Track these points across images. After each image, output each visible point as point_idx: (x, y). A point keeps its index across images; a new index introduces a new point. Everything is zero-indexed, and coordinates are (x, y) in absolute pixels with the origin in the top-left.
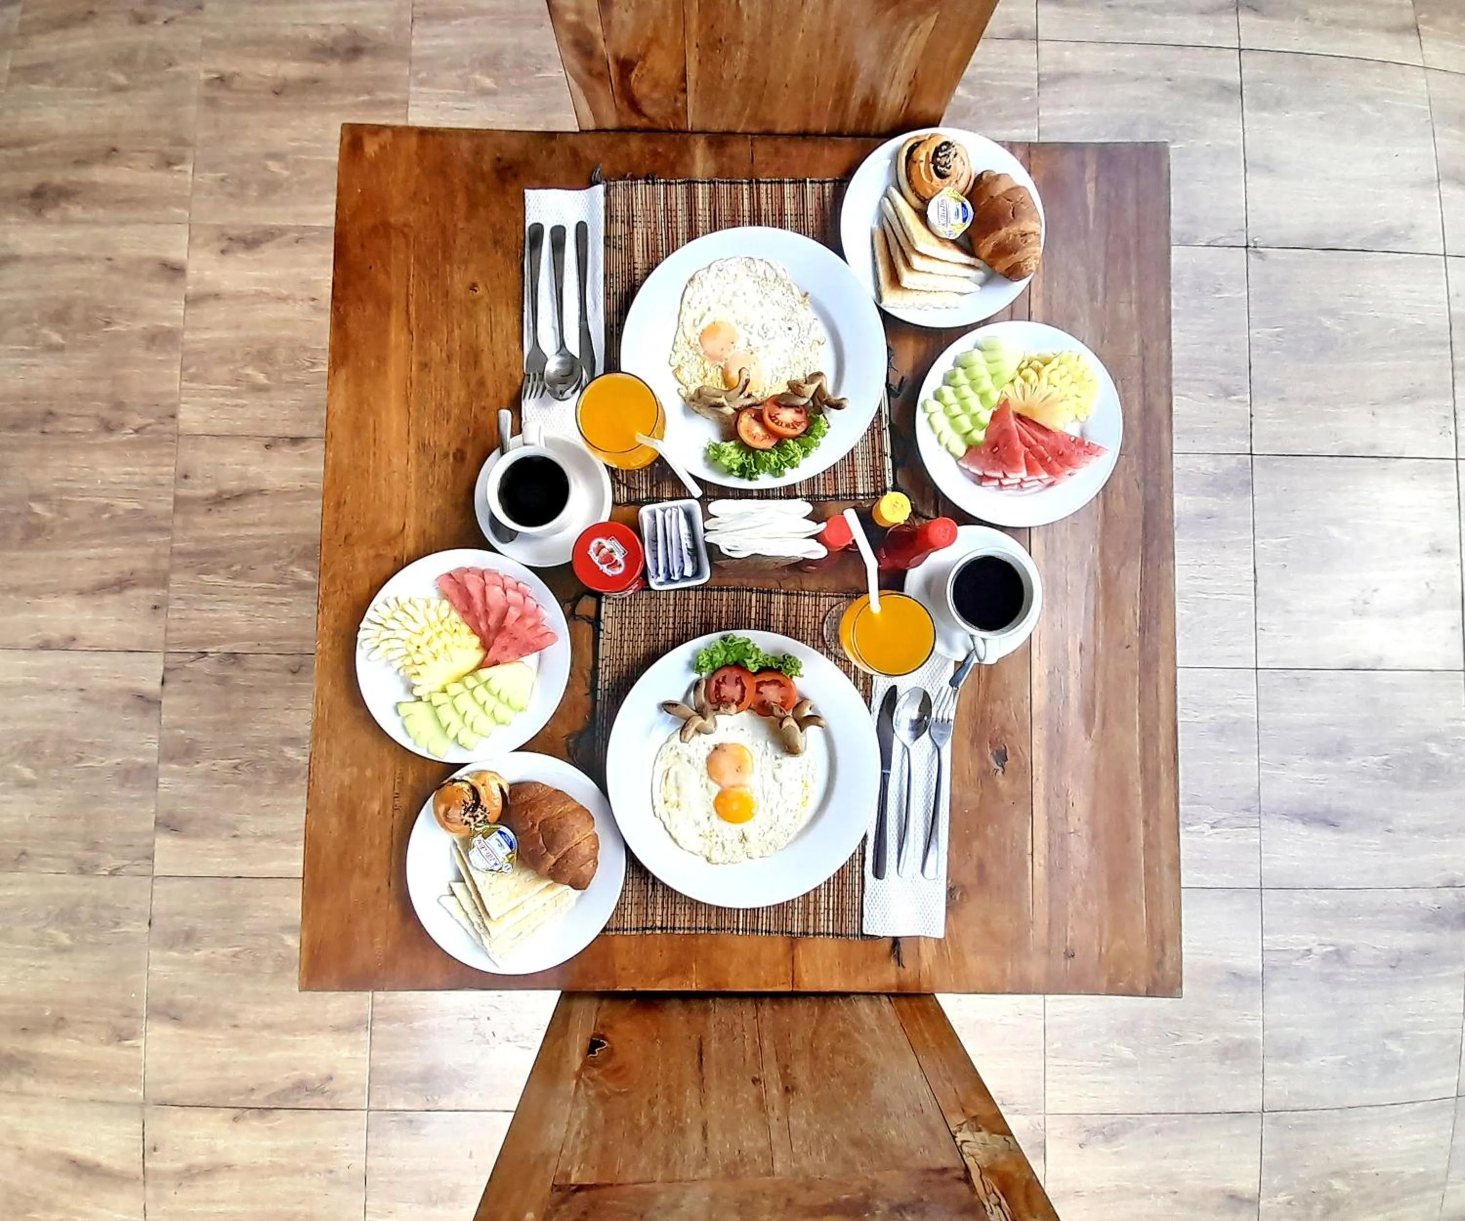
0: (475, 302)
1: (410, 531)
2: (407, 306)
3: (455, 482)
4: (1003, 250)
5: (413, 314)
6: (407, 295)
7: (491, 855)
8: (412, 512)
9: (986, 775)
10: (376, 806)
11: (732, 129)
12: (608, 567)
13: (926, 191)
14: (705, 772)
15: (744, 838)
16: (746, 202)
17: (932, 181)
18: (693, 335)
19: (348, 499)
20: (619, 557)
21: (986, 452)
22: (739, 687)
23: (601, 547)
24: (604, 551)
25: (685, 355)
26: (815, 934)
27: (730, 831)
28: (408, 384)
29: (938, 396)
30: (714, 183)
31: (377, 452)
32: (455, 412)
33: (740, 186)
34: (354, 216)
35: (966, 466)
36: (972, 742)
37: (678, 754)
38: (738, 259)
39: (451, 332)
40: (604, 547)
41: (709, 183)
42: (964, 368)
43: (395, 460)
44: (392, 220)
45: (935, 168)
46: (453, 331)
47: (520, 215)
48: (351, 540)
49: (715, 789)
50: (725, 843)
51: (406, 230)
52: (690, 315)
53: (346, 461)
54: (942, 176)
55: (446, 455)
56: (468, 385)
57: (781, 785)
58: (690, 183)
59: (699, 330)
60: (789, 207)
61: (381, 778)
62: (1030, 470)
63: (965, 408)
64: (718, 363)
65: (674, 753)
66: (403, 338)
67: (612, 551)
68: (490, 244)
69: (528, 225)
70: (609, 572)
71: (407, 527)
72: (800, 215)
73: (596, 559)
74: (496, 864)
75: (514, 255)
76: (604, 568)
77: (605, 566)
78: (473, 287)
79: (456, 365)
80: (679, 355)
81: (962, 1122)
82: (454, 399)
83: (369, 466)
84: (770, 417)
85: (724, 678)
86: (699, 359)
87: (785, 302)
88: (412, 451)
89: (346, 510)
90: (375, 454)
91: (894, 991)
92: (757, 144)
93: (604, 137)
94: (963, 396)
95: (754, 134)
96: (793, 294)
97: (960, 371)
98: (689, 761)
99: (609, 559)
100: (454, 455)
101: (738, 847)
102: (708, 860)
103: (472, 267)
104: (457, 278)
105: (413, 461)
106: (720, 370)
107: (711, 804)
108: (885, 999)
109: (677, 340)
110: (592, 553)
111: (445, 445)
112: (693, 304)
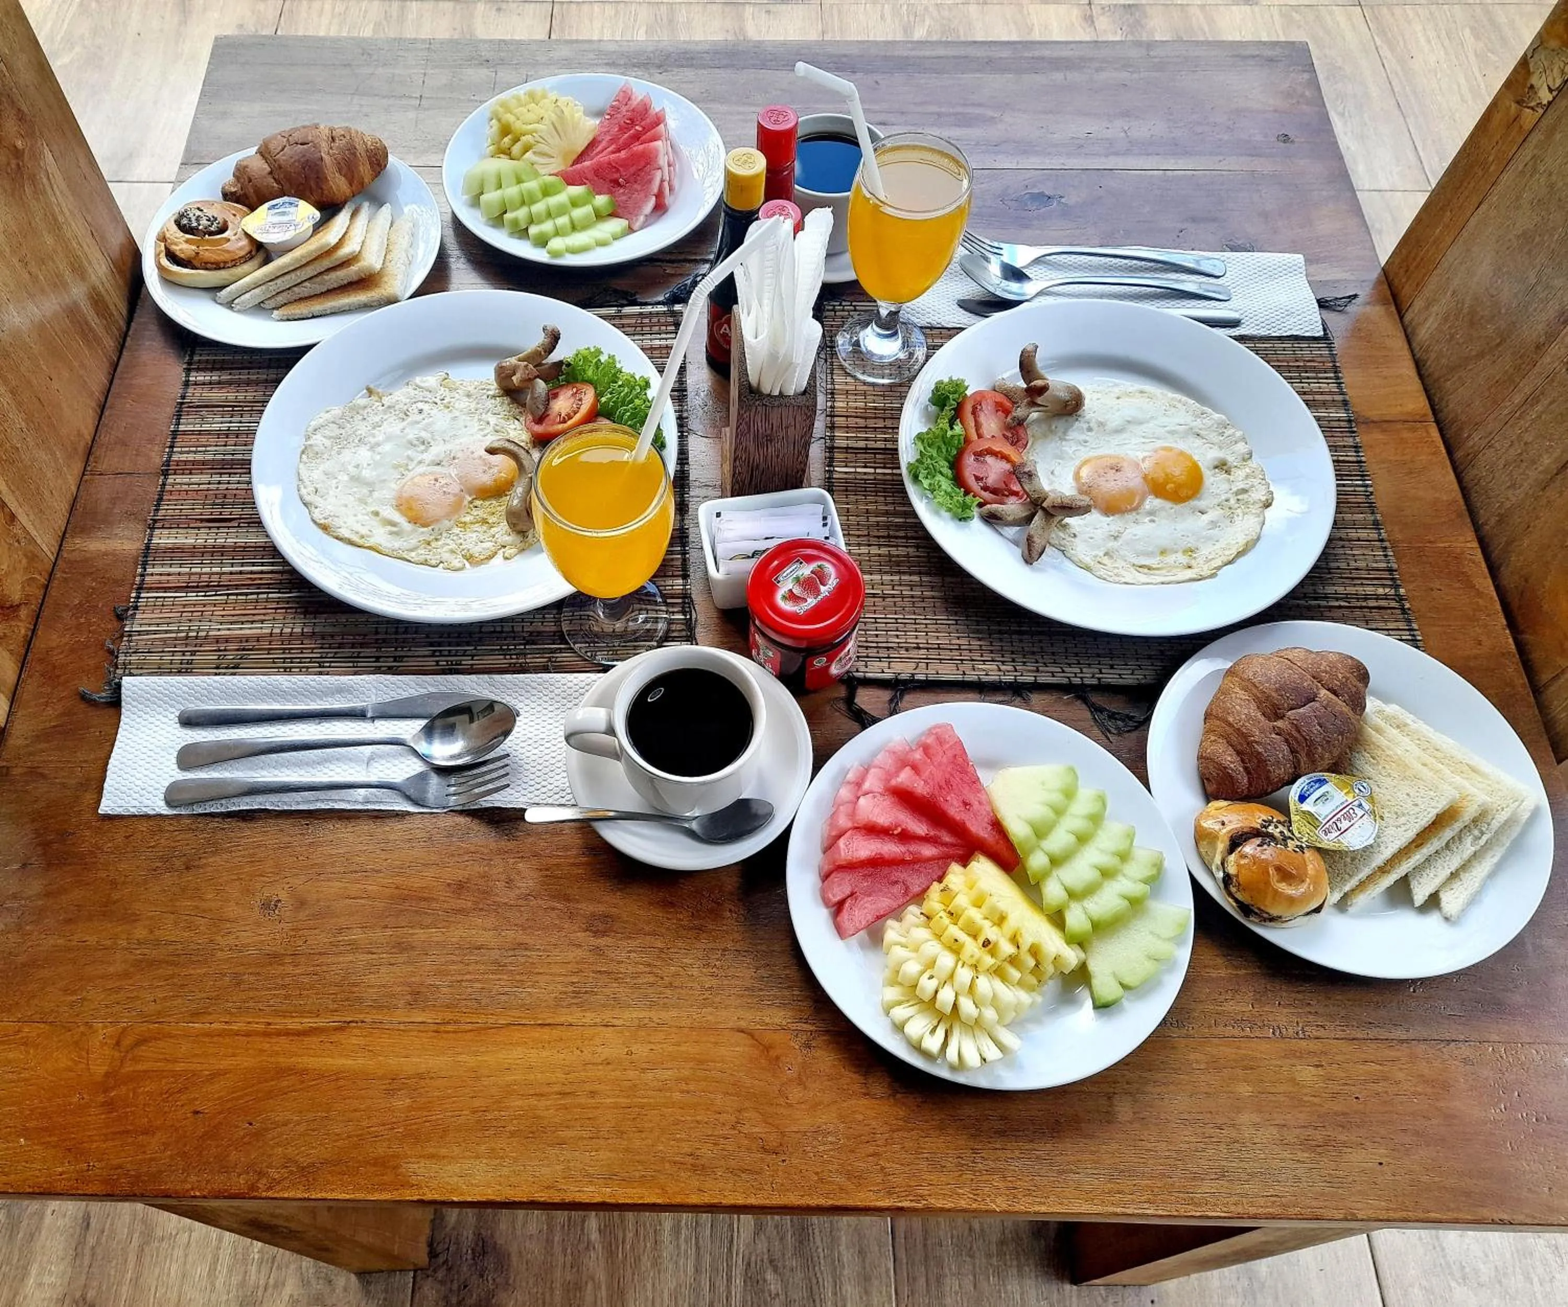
0: (301, 903)
1: (748, 1018)
2: (287, 1033)
3: (653, 934)
4: (348, 165)
5: (309, 1022)
6: (266, 1034)
7: (1346, 812)
8: (709, 1015)
9: (1066, 212)
10: (1307, 1074)
11: (69, 497)
12: (824, 585)
13: (241, 249)
14: (1130, 517)
15: (1222, 466)
16: (195, 479)
17: (229, 240)
18: (415, 536)
19: (686, 1148)
20: (806, 570)
21: (623, 194)
22: (989, 459)
23: (791, 597)
24: (797, 591)
25: (446, 548)
26: (1343, 394)
27: (1214, 483)
28: (450, 1028)
29: (542, 242)
30: (155, 521)
31: (588, 1087)
32: (511, 935)
33: (168, 488)
34: (75, 1151)
35: (642, 218)
36: (1027, 227)
37: (1106, 554)
38: (301, 466)
39: (354, 947)
40: (791, 591)
41: (152, 528)
42: (505, 212)
43: (605, 1053)
44: (99, 1070)
45: (211, 234)
46: (350, 943)
47: (143, 826)
48: (773, 1140)
49: (1152, 502)
50: (1235, 489)
51: (127, 1041)
52: (380, 537)
53: (604, 1155)
54: (223, 229)
55: (598, 950)
56: (460, 911)
57: (1129, 422)
58: (148, 553)
59: (407, 526)
60: (217, 423)
61: (1249, 1066)
62: (655, 138)
63: (562, 210)
64: (466, 503)
65: (1106, 560)
66: (353, 1039)
67: (797, 580)
68: (189, 877)
69: (165, 811)
70: (833, 582)
71: (743, 1024)
72: (234, 409)
73: (812, 602)
74: (1360, 805)
75: (219, 835)
76: (825, 590)
77: (822, 588)
78: (268, 906)
79: (420, 935)
80: (446, 556)
81: (1528, 110)
82: (486, 937)
83: (616, 1106)
84: (564, 422)
85: (978, 479)
86: (456, 530)
87: (377, 419)
88: (589, 1017)
89: (707, 1152)
90: (593, 1094)
91: (1393, 308)
92: (101, 467)
93: (30, 687)
94: (544, 214)
95: (85, 470)
96: (365, 407)
97: (508, 216)
98: (1116, 538)
99: (811, 585)
100: (597, 934)
101: (1239, 474)
102: (1267, 505)
103: (232, 911)
104: (246, 937)
105: (607, 1016)
106: (478, 503)
107: (1178, 507)
108: (1408, 317)
109: (422, 558)
110: (801, 609)
111: (579, 952)
112: (364, 531)
